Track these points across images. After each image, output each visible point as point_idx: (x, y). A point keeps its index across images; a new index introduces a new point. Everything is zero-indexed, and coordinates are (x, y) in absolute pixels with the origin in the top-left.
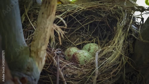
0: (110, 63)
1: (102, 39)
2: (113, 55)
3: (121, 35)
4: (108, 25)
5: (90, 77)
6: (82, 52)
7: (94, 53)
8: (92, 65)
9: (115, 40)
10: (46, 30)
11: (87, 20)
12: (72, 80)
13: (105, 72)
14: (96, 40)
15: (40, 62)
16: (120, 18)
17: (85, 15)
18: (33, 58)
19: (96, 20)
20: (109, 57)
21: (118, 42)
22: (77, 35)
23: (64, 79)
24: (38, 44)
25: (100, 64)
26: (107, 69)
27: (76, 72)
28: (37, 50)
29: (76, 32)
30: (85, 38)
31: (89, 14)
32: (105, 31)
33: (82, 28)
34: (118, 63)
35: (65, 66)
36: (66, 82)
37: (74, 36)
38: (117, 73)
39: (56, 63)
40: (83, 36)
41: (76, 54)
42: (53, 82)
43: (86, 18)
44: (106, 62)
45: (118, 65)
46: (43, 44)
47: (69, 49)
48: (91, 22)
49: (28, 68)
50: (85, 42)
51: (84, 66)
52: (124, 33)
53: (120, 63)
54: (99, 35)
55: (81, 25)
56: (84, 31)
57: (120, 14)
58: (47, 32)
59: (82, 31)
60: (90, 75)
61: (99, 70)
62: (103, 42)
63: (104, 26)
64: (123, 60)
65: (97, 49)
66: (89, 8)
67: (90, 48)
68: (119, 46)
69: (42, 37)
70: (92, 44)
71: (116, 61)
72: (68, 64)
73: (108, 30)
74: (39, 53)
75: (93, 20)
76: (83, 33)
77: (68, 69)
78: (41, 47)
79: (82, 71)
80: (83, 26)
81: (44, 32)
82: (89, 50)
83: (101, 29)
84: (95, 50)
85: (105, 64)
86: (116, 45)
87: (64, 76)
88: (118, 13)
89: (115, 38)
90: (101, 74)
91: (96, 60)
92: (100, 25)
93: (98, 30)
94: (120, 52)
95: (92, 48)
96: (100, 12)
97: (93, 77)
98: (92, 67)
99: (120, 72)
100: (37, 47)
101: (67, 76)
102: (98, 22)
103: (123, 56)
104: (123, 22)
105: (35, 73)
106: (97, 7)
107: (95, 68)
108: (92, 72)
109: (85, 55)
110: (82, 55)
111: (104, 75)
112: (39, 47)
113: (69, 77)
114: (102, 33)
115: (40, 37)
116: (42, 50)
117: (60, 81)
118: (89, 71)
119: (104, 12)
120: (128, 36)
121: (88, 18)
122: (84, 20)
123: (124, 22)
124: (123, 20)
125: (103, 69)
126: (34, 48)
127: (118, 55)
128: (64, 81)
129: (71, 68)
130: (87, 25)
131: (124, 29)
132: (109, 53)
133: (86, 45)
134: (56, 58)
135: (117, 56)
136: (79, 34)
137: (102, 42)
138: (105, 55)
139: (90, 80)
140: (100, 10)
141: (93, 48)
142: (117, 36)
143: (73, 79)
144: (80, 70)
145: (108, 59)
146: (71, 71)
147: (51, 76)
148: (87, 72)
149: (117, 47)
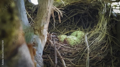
0: (98, 42)
1: (85, 28)
2: (100, 36)
3: (104, 20)
4: (90, 16)
5: (83, 54)
6: (71, 37)
7: (81, 38)
8: (83, 44)
9: (99, 25)
10: (47, 10)
11: (72, 13)
12: (68, 58)
13: (95, 49)
14: (80, 29)
15: (43, 39)
16: (100, 8)
17: (70, 10)
18: (37, 35)
19: (80, 13)
20: (97, 38)
21: (103, 25)
22: (64, 26)
23: (62, 57)
24: (41, 23)
25: (90, 44)
26: (97, 47)
27: (70, 51)
28: (40, 28)
29: (63, 23)
30: (71, 28)
31: (73, 9)
32: (87, 21)
33: (68, 21)
34: (105, 42)
35: (60, 47)
36: (63, 59)
37: (62, 27)
38: (105, 51)
39: (53, 45)
40: (69, 26)
41: (66, 39)
42: (52, 60)
43: (71, 12)
44: (95, 41)
45: (105, 43)
46: (45, 23)
47: (60, 37)
48: (76, 14)
49: (34, 43)
50: (72, 31)
51: (77, 46)
52: (106, 19)
53: (106, 42)
54: (83, 25)
55: (67, 18)
56: (70, 23)
57: (100, 5)
58: (48, 11)
59: (68, 23)
60: (83, 53)
61: (90, 48)
62: (87, 30)
63: (86, 17)
64: (109, 39)
65: (83, 35)
66: (73, 3)
67: (77, 34)
68: (104, 28)
69: (44, 17)
70: (78, 31)
71: (103, 40)
72: (63, 45)
73: (90, 20)
74: (42, 31)
75: (77, 13)
76: (69, 24)
77: (64, 49)
78: (44, 26)
79: (75, 50)
80: (69, 18)
81: (46, 12)
82: (77, 36)
83: (84, 20)
84: (81, 36)
85: (94, 43)
86: (101, 28)
87: (61, 54)
88: (98, 4)
89: (99, 23)
90: (92, 51)
91: (86, 41)
92: (83, 17)
93: (81, 21)
94: (105, 33)
95: (78, 34)
96: (82, 6)
97: (85, 54)
98: (83, 46)
99: (107, 49)
100: (40, 26)
101: (63, 55)
102: (81, 14)
103: (108, 36)
104: (103, 10)
105: (40, 49)
106: (79, 2)
107: (86, 47)
108: (84, 50)
109: (75, 39)
110: (72, 39)
111: (94, 52)
112: (42, 25)
113: (65, 55)
114: (85, 23)
115: (43, 16)
116: (44, 28)
117: (58, 59)
118: (81, 50)
119: (85, 6)
120: (110, 21)
121: (72, 12)
122: (69, 13)
123: (105, 11)
124: (103, 9)
125: (93, 47)
126: (37, 27)
127: (104, 35)
128: (62, 59)
129: (65, 48)
130: (72, 17)
131: (105, 16)
132: (96, 35)
133: (73, 33)
134: (52, 40)
135: (103, 37)
136: (66, 25)
137: (85, 30)
138: (93, 36)
139: (83, 57)
140: (82, 5)
141: (80, 34)
142: (101, 22)
143: (69, 56)
144: (73, 49)
145: (97, 39)
146: (66, 51)
147: (49, 55)
148: (79, 50)
149: (103, 30)
